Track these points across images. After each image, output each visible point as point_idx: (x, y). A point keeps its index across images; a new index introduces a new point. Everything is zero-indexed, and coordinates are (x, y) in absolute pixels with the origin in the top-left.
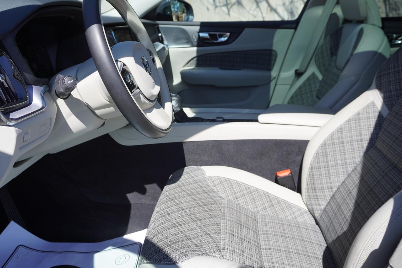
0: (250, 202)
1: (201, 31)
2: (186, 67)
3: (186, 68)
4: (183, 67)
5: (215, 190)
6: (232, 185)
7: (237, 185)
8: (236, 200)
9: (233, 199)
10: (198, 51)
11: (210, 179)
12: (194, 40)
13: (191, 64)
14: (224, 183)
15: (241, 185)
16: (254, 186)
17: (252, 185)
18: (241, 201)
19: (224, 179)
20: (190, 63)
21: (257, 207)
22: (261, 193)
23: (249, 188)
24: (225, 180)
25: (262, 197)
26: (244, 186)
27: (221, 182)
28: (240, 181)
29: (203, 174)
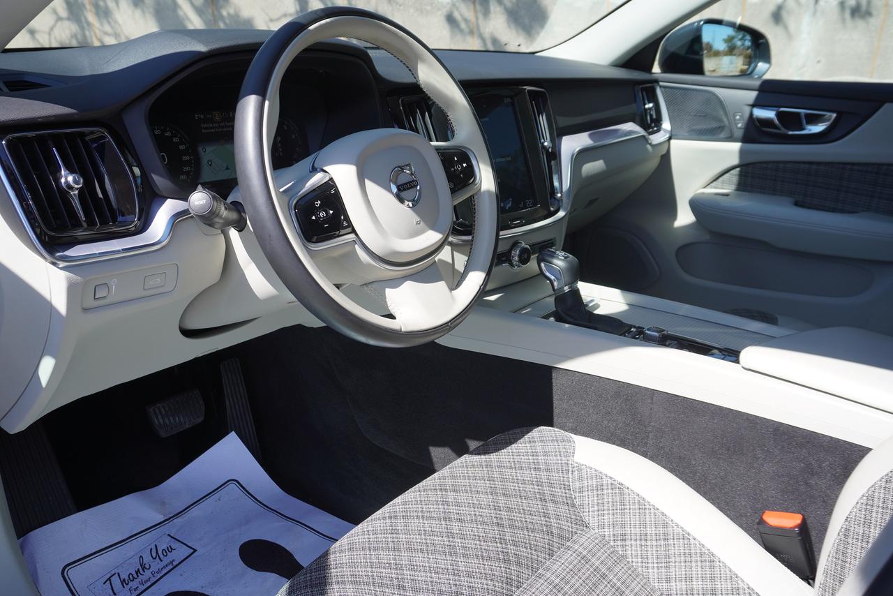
0: (655, 561)
1: (757, 104)
2: (711, 188)
3: (710, 190)
4: (704, 188)
5: (577, 502)
6: (622, 503)
7: (637, 506)
8: (620, 543)
9: (612, 539)
10: (742, 153)
11: (578, 470)
12: (736, 124)
13: (723, 182)
14: (605, 492)
15: (647, 511)
16: (681, 524)
17: (676, 520)
18: (632, 550)
19: (610, 481)
20: (721, 179)
21: (668, 580)
22: (692, 548)
23: (665, 525)
24: (612, 484)
25: (693, 559)
26: (653, 516)
27: (600, 487)
28: (647, 499)
29: (568, 454)
